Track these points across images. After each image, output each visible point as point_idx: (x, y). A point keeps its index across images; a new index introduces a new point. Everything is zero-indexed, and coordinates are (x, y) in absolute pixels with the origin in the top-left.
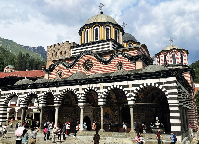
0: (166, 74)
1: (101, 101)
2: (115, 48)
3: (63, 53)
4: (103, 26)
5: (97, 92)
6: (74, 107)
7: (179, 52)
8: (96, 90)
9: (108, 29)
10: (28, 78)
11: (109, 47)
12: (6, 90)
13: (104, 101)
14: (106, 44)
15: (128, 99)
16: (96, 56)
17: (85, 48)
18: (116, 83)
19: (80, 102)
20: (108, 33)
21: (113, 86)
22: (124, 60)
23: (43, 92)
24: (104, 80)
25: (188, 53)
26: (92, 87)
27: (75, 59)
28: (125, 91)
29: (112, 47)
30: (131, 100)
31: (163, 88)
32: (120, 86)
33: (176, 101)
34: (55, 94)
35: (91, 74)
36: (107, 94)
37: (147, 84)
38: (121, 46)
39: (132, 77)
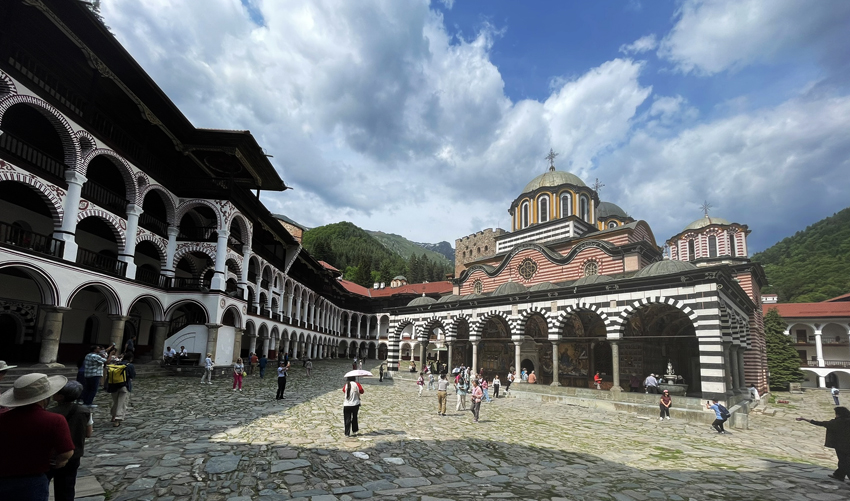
0: (694, 277)
1: (553, 333)
2: (581, 232)
3: (483, 249)
4: (556, 193)
5: (546, 316)
6: (503, 342)
7: (725, 232)
8: (543, 312)
9: (565, 199)
10: (427, 295)
11: (568, 232)
12: (397, 315)
13: (558, 333)
14: (562, 228)
15: (608, 329)
16: (543, 251)
17: (522, 238)
18: (582, 300)
19: (515, 334)
20: (565, 205)
21: (578, 305)
22: (601, 255)
23: (452, 317)
24: (559, 294)
25: (747, 233)
26: (536, 308)
27: (504, 259)
28: (602, 313)
29: (575, 232)
30: (615, 331)
31: (685, 306)
32: (591, 305)
33: (717, 332)
34: (471, 320)
35: (535, 284)
36: (565, 321)
37: (648, 299)
38: (592, 228)
39: (617, 287)
